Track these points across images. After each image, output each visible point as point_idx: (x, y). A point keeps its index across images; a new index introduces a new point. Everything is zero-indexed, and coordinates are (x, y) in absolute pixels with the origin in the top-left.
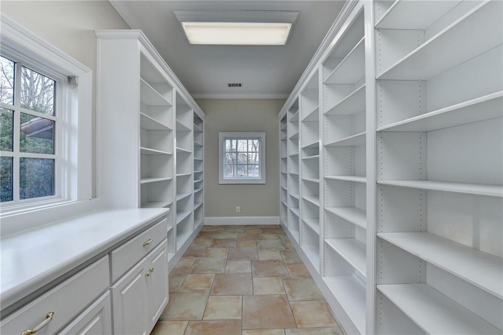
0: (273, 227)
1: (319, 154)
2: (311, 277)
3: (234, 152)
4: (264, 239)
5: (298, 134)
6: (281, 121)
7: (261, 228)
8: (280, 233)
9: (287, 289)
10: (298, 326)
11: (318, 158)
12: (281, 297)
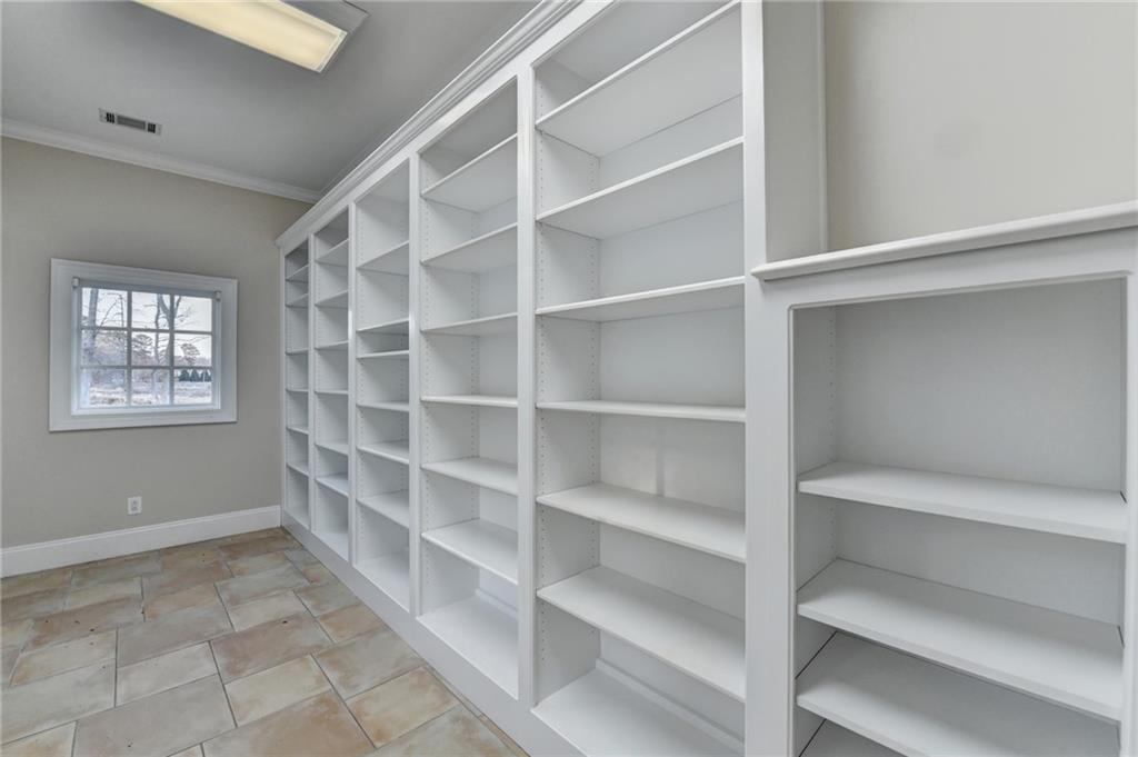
0: (262, 536)
1: (407, 348)
2: (387, 628)
3: (88, 328)
4: (241, 573)
5: (346, 295)
6: (287, 257)
7: (221, 547)
8: (287, 548)
9: (333, 676)
10: (378, 744)
11: (406, 359)
12: (322, 700)
